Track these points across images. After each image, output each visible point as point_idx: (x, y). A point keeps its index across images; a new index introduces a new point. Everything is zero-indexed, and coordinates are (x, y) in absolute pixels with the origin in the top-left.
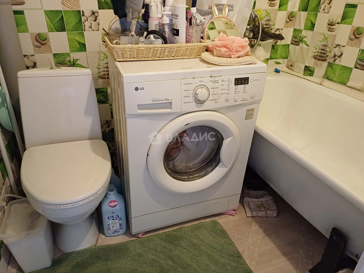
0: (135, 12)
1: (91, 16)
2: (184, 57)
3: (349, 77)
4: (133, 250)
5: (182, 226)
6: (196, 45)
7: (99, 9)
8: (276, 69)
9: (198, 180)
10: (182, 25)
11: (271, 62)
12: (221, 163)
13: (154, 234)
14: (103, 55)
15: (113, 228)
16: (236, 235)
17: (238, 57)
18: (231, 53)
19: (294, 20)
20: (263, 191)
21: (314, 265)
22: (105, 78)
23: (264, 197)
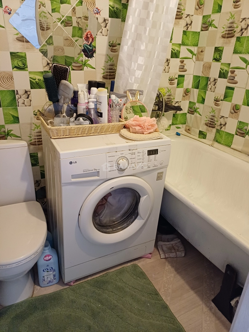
0: (67, 99)
1: (24, 94)
2: (107, 133)
3: (232, 141)
4: (66, 297)
5: (107, 272)
6: (116, 124)
7: (31, 88)
8: (177, 133)
9: (121, 232)
10: (104, 109)
11: (173, 127)
12: (139, 216)
13: (84, 281)
14: (34, 126)
15: (48, 279)
16: (153, 275)
17: (150, 133)
18: (143, 130)
19: (189, 94)
20: (172, 235)
21: (216, 295)
22: (36, 145)
23: (174, 240)
